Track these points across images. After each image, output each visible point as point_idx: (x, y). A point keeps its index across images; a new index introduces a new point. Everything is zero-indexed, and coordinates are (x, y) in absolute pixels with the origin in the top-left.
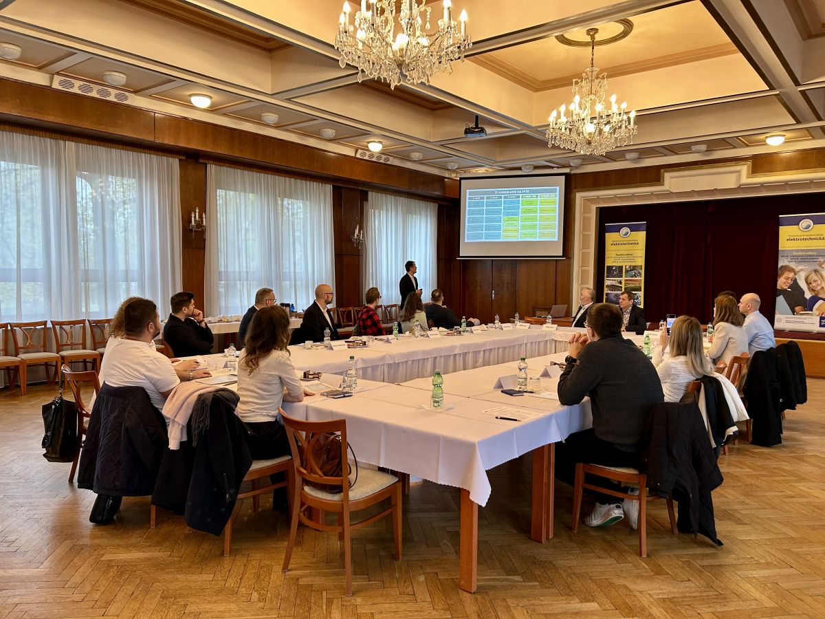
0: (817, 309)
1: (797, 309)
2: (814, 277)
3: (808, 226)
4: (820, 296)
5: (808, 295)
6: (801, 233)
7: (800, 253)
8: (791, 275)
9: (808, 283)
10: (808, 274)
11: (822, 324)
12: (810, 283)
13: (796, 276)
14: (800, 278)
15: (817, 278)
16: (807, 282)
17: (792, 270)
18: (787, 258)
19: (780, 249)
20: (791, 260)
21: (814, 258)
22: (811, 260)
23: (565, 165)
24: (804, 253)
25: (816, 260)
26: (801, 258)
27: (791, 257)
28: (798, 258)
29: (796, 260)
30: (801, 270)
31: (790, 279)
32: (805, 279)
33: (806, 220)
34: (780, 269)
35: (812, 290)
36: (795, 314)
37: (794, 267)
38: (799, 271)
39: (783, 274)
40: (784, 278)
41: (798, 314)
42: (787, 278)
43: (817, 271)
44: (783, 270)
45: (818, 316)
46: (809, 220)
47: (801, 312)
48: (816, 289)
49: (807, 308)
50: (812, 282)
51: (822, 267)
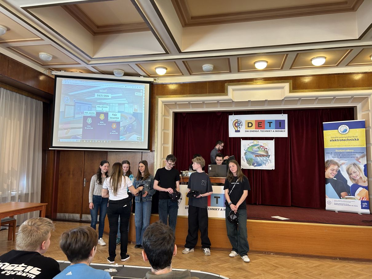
0: (358, 194)
1: (342, 194)
2: (353, 169)
3: (346, 130)
4: (360, 184)
5: (350, 183)
6: (341, 136)
7: (340, 151)
8: (336, 167)
9: (350, 174)
10: (348, 167)
11: (364, 206)
12: (351, 174)
13: (340, 169)
14: (343, 171)
15: (356, 170)
16: (348, 173)
17: (336, 164)
18: (331, 155)
19: (325, 147)
20: (334, 156)
21: (352, 154)
22: (350, 156)
23: (151, 75)
24: (344, 151)
25: (354, 156)
26: (342, 154)
27: (335, 154)
28: (339, 154)
29: (338, 156)
30: (342, 164)
31: (335, 171)
32: (346, 171)
33: (344, 125)
34: (326, 163)
35: (353, 179)
36: (341, 199)
37: (337, 161)
38: (341, 164)
39: (329, 167)
40: (331, 170)
41: (343, 198)
42: (333, 170)
43: (356, 165)
44: (329, 164)
45: (360, 200)
46: (345, 126)
47: (346, 197)
48: (356, 179)
49: (350, 194)
50: (353, 173)
51: (359, 161)
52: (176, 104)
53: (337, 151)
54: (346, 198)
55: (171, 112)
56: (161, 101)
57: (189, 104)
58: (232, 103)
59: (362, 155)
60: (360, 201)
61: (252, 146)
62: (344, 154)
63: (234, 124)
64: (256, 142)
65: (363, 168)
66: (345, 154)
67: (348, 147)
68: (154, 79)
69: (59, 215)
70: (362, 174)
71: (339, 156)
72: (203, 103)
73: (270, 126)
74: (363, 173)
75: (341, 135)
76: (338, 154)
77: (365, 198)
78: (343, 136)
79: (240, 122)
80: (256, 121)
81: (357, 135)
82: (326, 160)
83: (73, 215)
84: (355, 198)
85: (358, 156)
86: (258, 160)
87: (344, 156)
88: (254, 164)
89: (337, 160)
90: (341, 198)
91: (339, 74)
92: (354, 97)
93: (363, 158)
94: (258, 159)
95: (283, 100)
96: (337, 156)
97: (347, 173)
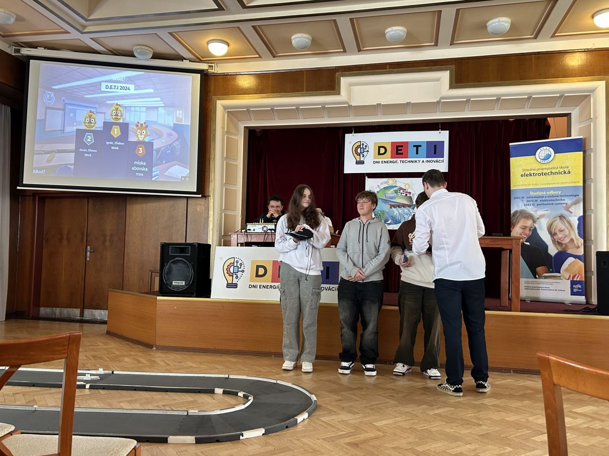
0: (566, 270)
1: (539, 269)
2: (559, 225)
3: (548, 157)
4: (569, 251)
5: (553, 250)
6: (540, 166)
7: (538, 193)
8: (529, 223)
9: (552, 235)
10: (550, 222)
11: (575, 290)
12: (555, 234)
13: (536, 225)
14: (540, 228)
15: (563, 227)
16: (550, 233)
17: (529, 216)
18: (523, 201)
19: (512, 188)
20: (528, 203)
21: (558, 198)
22: (554, 202)
23: (203, 58)
24: (544, 193)
25: (561, 202)
26: (541, 199)
27: (528, 199)
28: (536, 199)
29: (534, 202)
30: (541, 216)
31: (528, 229)
32: (548, 228)
33: (545, 148)
34: (513, 216)
35: (557, 243)
36: (536, 278)
37: (532, 213)
38: (538, 217)
39: (518, 222)
40: (521, 228)
41: (540, 277)
42: (524, 228)
43: (564, 217)
44: (518, 217)
45: (568, 279)
46: (548, 148)
47: (545, 275)
48: (563, 242)
49: (553, 269)
50: (558, 232)
51: (569, 211)
52: (248, 112)
53: (532, 194)
54: (546, 277)
55: (242, 126)
56: (221, 105)
57: (272, 111)
58: (349, 109)
59: (575, 199)
60: (569, 281)
61: (385, 188)
62: (544, 199)
63: (354, 149)
64: (391, 181)
65: (575, 222)
66: (546, 199)
67: (551, 186)
68: (209, 66)
69: (44, 311)
70: (575, 235)
71: (536, 203)
72: (297, 111)
73: (417, 153)
74: (577, 232)
75: (539, 164)
76: (534, 199)
77: (578, 276)
78: (544, 166)
79: (364, 147)
80: (392, 143)
81: (567, 164)
82: (513, 211)
83: (67, 311)
84: (560, 277)
85: (568, 201)
86: (395, 214)
87: (545, 203)
88: (388, 220)
89: (533, 210)
90: (537, 276)
91: (539, 53)
92: (565, 95)
93: (577, 205)
94: (394, 212)
95: (438, 102)
96: (532, 203)
97: (549, 231)
